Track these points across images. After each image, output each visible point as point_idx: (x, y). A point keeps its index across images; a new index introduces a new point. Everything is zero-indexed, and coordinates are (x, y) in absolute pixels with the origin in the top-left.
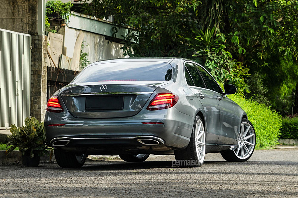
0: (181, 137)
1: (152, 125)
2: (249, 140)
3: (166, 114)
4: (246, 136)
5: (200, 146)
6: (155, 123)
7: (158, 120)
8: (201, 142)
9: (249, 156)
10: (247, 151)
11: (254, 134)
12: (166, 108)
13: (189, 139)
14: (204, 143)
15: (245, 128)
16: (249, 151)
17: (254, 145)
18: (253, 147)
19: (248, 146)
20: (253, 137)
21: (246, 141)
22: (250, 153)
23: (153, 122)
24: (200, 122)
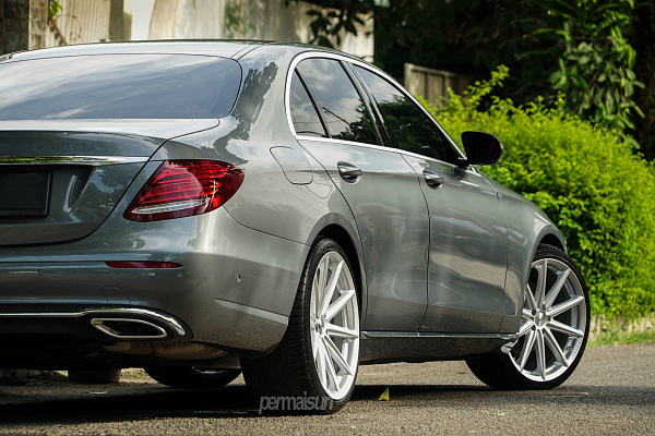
0: (251, 311)
1: (151, 272)
2: (564, 317)
3: (195, 237)
4: (555, 303)
5: (338, 341)
6: (157, 264)
7: (167, 254)
8: (345, 329)
9: (564, 369)
10: (557, 355)
11: (582, 298)
12: (195, 211)
13: (285, 321)
14: (356, 332)
15: (552, 278)
16: (564, 355)
17: (581, 333)
18: (580, 341)
19: (562, 338)
20: (578, 306)
21: (553, 322)
22: (569, 362)
23: (155, 262)
24: (333, 262)
